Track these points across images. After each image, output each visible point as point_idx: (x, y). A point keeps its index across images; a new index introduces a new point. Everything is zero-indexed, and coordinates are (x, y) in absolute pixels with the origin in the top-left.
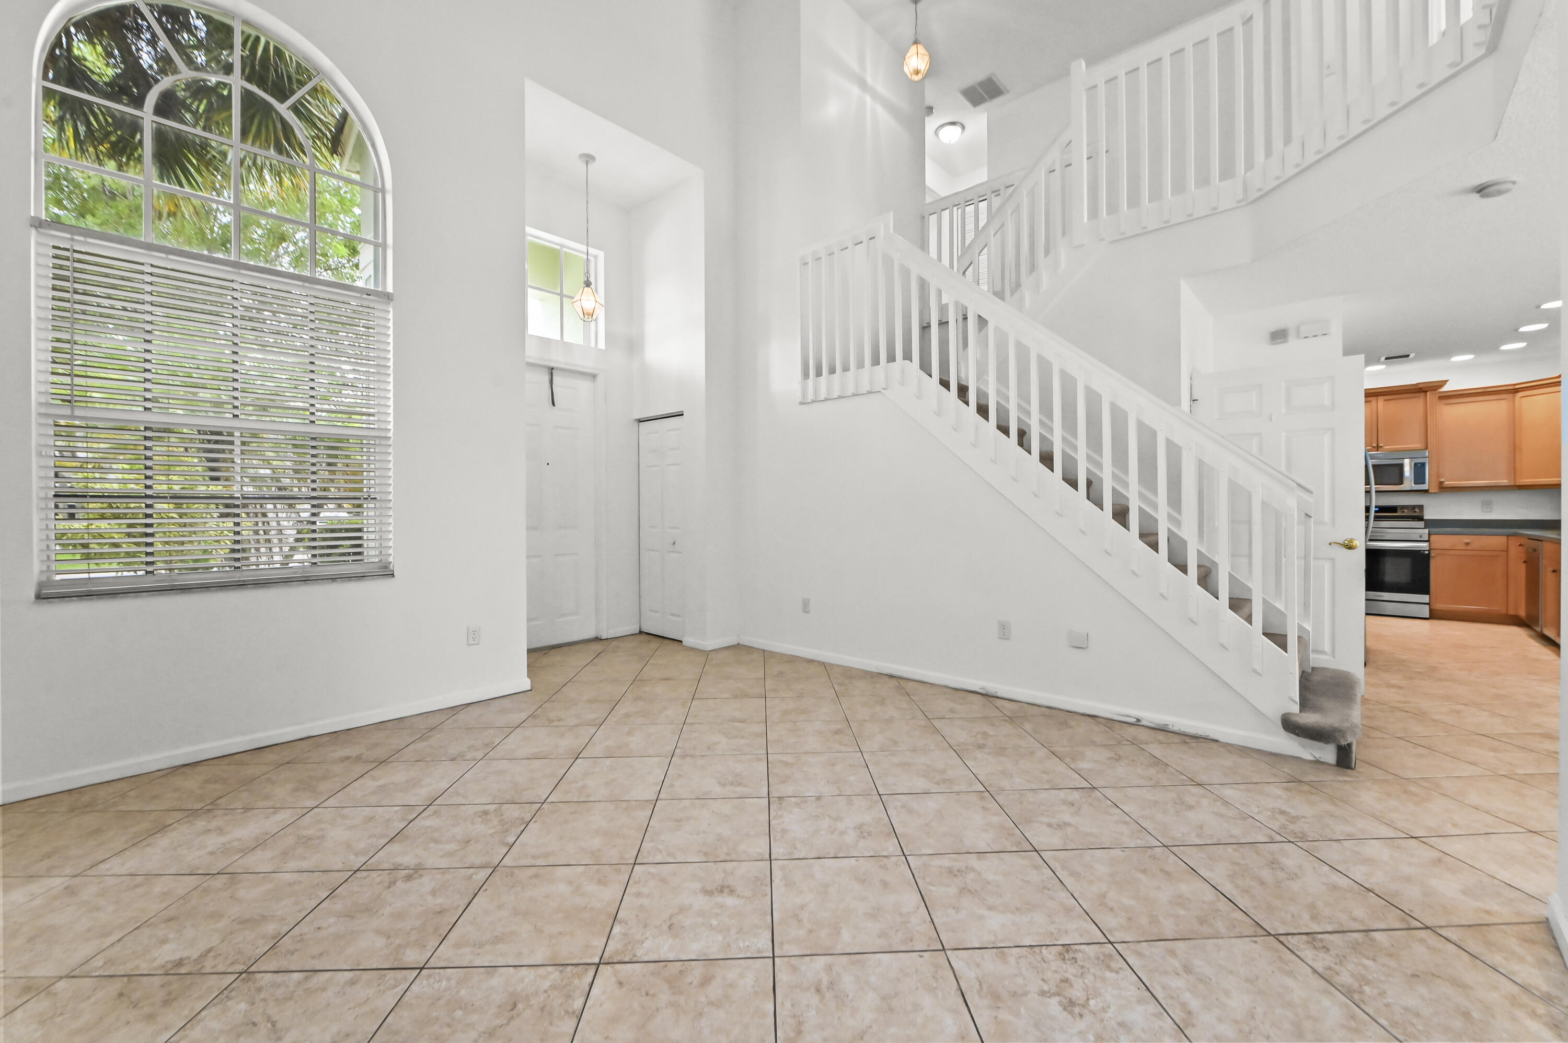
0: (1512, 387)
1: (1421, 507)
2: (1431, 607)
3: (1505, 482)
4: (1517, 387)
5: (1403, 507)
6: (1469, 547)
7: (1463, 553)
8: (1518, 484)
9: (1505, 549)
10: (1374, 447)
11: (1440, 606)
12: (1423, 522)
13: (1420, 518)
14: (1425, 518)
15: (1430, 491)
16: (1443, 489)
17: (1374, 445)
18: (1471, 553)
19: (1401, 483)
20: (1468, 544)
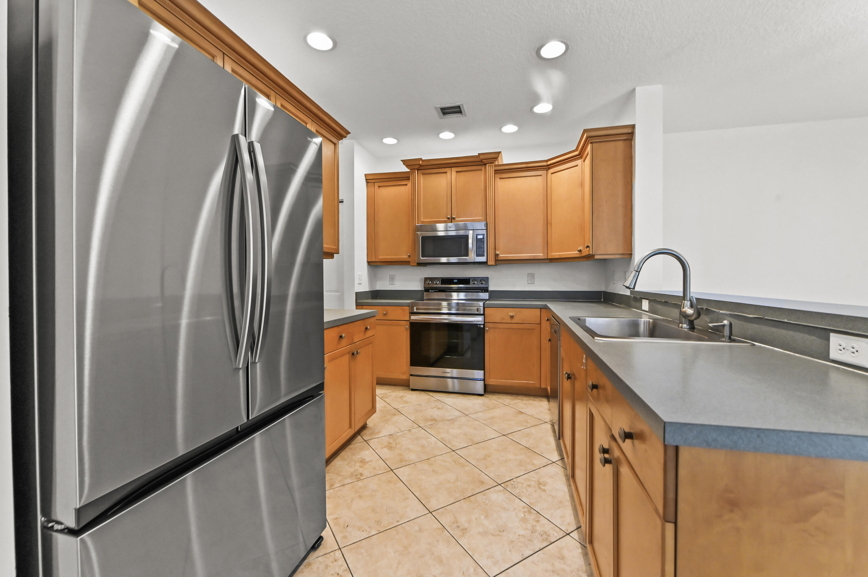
0: (545, 164)
1: (486, 280)
2: (486, 383)
3: (540, 255)
4: (549, 163)
5: (475, 279)
6: (514, 321)
7: (508, 326)
8: (549, 257)
9: (539, 323)
10: (448, 218)
11: (491, 381)
12: (487, 294)
13: (486, 290)
14: (490, 289)
15: (489, 263)
16: (499, 262)
17: (449, 216)
18: (515, 326)
19: (467, 255)
20: (512, 317)
